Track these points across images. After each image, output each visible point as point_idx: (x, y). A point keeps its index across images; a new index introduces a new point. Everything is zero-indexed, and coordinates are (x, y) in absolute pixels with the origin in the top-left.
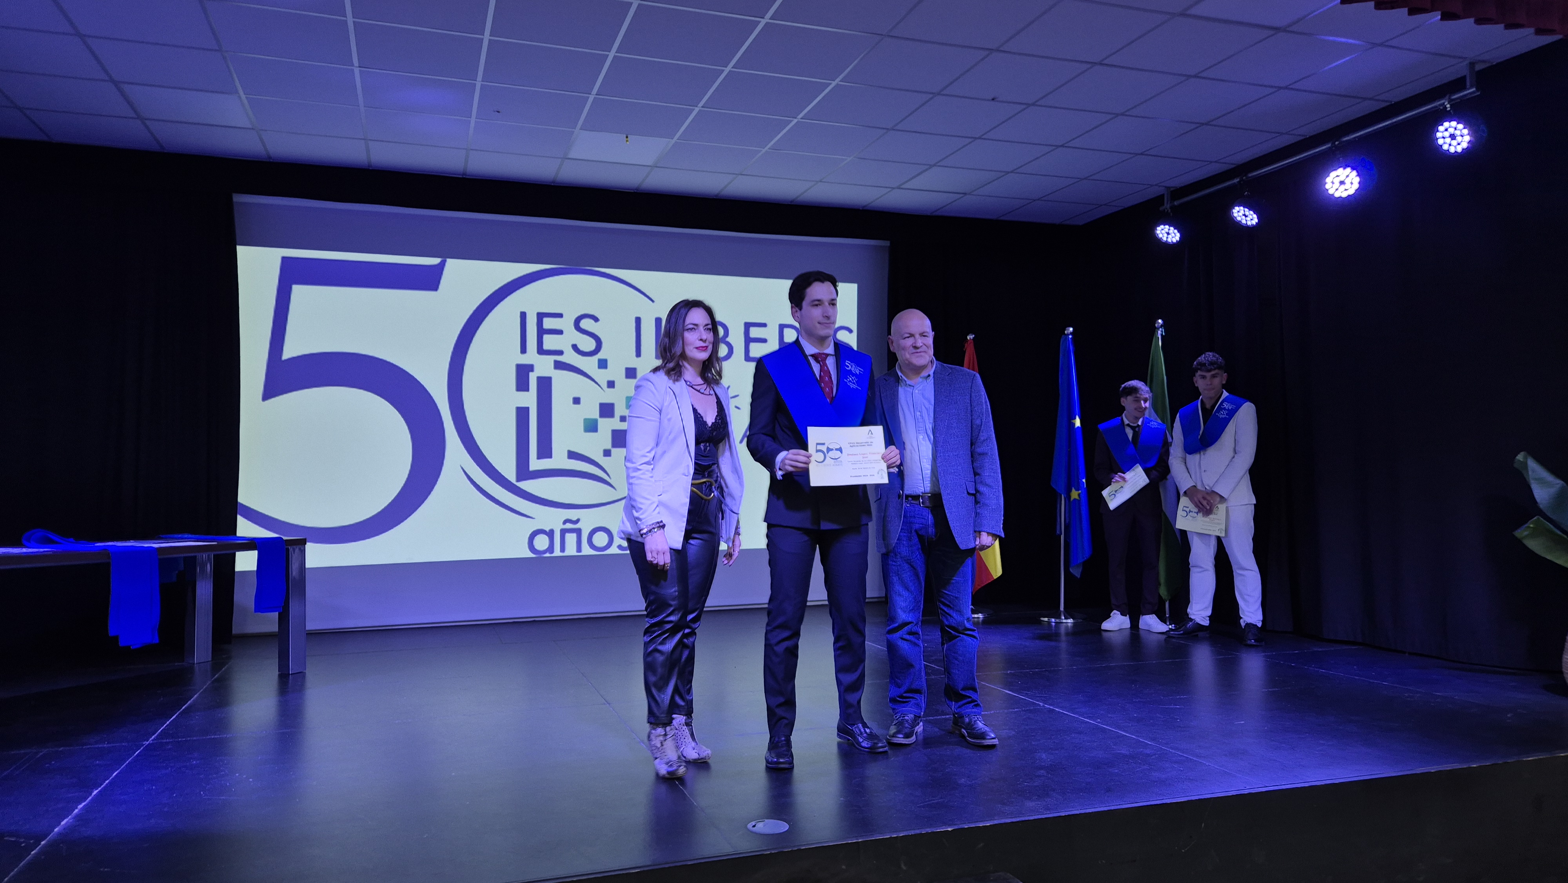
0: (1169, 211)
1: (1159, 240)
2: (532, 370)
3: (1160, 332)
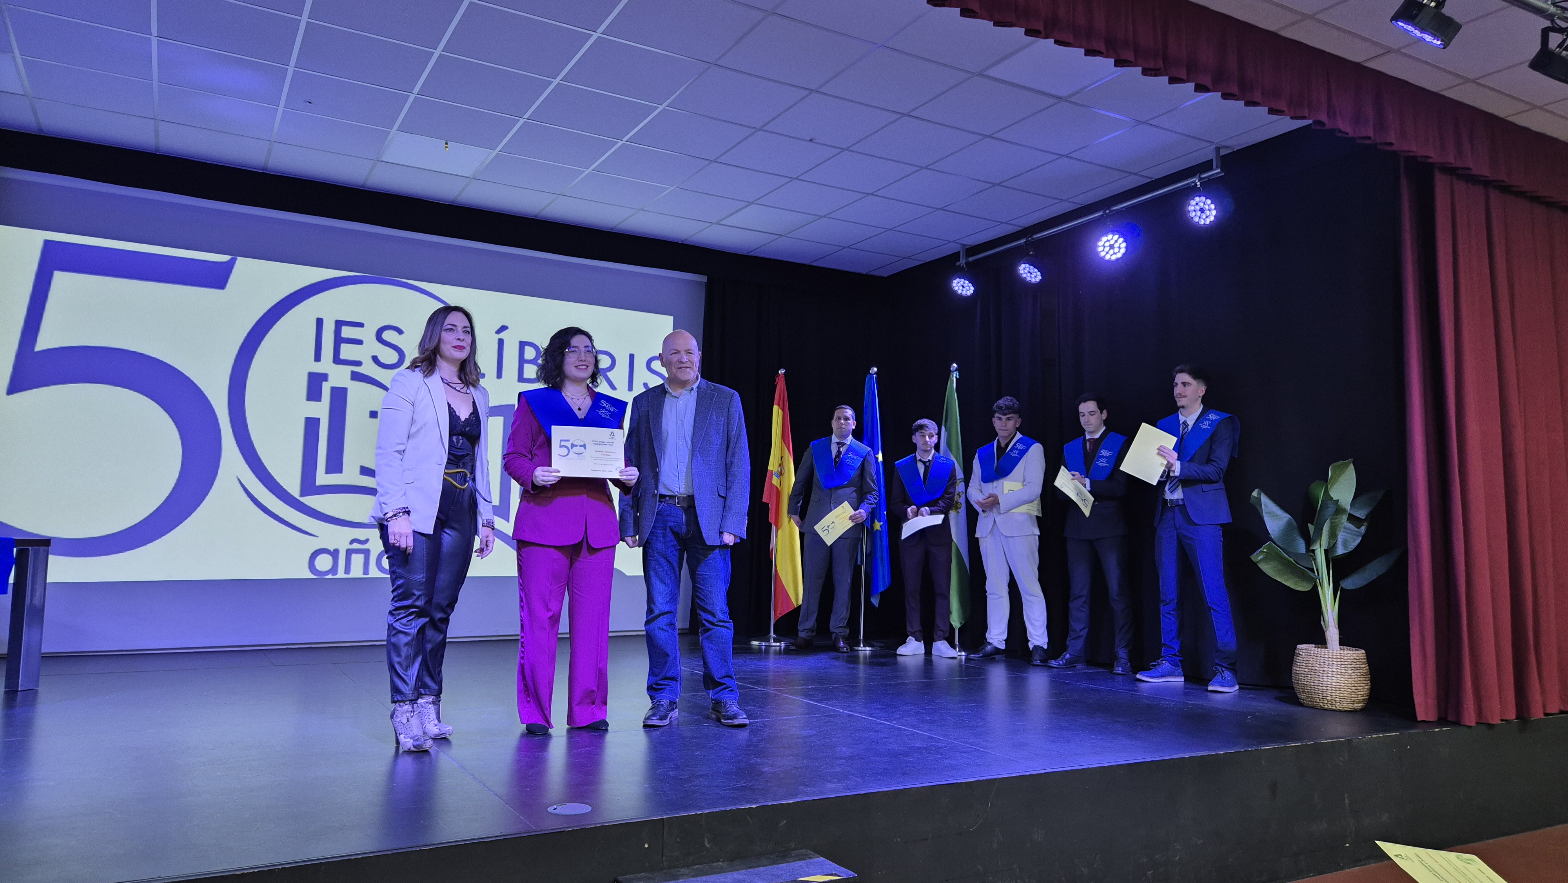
0: (965, 266)
1: (955, 292)
2: (326, 380)
3: (955, 375)
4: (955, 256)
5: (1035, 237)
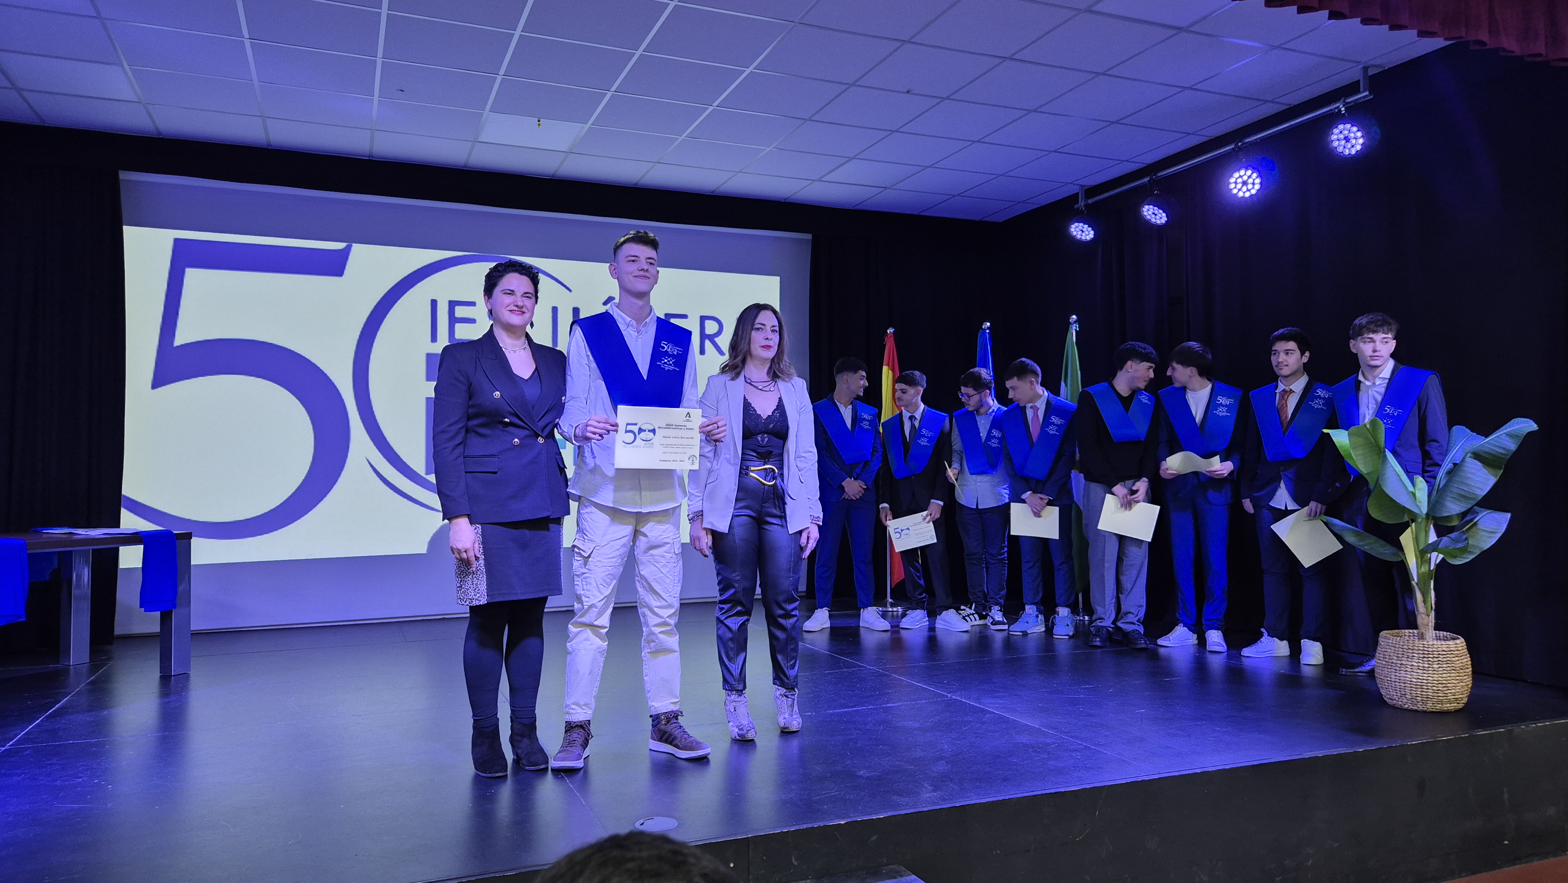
0: (1084, 209)
1: (1073, 238)
3: (1074, 328)
4: (1074, 198)
5: (1160, 174)
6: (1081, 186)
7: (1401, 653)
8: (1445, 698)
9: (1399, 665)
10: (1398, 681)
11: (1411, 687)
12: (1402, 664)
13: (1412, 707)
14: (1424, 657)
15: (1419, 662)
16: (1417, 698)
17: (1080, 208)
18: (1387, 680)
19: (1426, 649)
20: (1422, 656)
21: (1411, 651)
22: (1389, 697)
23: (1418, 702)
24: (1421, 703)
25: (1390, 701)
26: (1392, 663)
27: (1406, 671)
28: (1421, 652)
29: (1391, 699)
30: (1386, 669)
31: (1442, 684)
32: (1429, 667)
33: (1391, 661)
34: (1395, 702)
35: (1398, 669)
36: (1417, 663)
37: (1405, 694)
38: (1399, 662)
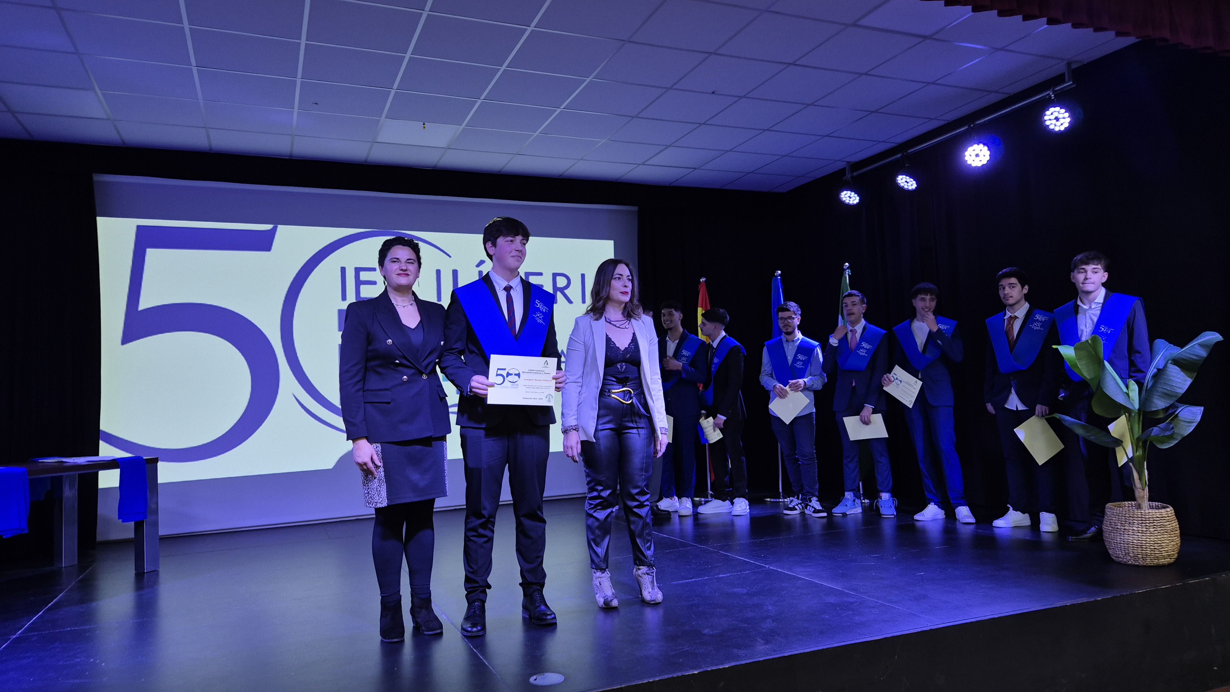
0: (851, 180)
1: (843, 203)
3: (847, 273)
4: (842, 172)
5: (910, 151)
6: (848, 162)
7: (1124, 520)
8: (1161, 555)
9: (1123, 530)
10: (1123, 542)
11: (1133, 547)
12: (1125, 529)
13: (1134, 563)
14: (1142, 523)
15: (1139, 527)
16: (1139, 556)
17: (848, 180)
18: (1114, 542)
19: (1143, 516)
20: (1141, 522)
21: (1132, 519)
22: (1115, 555)
23: (1139, 559)
24: (1142, 560)
25: (1117, 559)
26: (1118, 528)
27: (1129, 534)
28: (1140, 519)
29: (1117, 557)
30: (1113, 534)
31: (1158, 544)
32: (1147, 531)
33: (1116, 527)
34: (1120, 559)
35: (1122, 533)
36: (1136, 527)
37: (1129, 553)
38: (1122, 527)
